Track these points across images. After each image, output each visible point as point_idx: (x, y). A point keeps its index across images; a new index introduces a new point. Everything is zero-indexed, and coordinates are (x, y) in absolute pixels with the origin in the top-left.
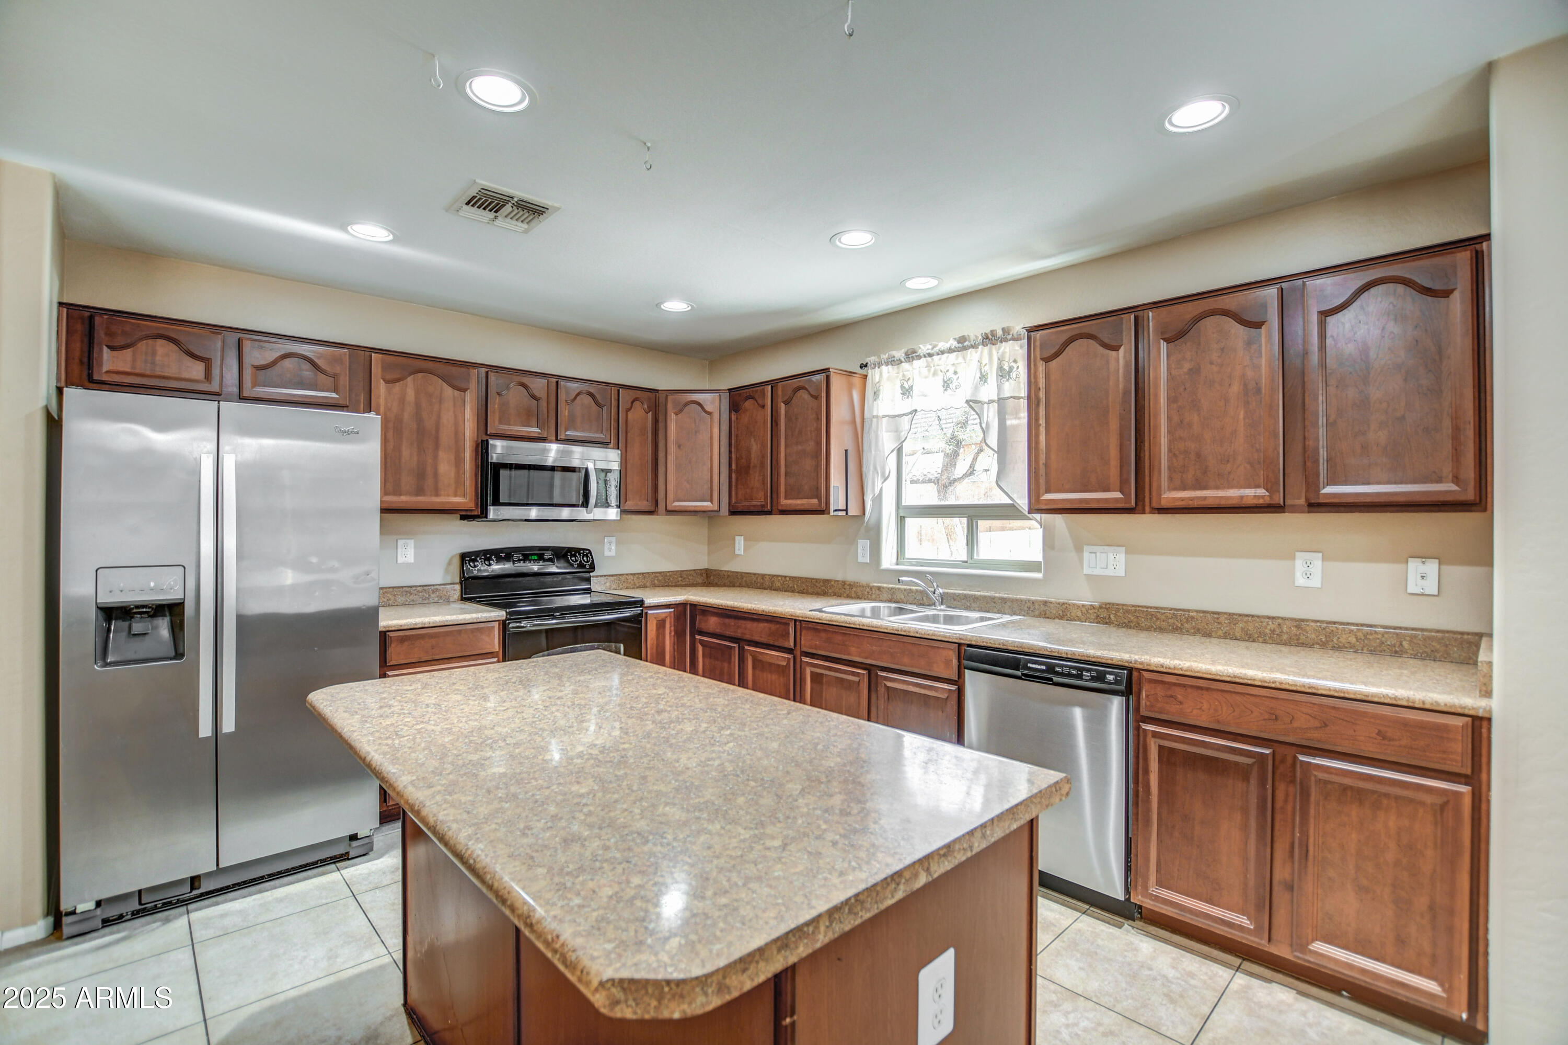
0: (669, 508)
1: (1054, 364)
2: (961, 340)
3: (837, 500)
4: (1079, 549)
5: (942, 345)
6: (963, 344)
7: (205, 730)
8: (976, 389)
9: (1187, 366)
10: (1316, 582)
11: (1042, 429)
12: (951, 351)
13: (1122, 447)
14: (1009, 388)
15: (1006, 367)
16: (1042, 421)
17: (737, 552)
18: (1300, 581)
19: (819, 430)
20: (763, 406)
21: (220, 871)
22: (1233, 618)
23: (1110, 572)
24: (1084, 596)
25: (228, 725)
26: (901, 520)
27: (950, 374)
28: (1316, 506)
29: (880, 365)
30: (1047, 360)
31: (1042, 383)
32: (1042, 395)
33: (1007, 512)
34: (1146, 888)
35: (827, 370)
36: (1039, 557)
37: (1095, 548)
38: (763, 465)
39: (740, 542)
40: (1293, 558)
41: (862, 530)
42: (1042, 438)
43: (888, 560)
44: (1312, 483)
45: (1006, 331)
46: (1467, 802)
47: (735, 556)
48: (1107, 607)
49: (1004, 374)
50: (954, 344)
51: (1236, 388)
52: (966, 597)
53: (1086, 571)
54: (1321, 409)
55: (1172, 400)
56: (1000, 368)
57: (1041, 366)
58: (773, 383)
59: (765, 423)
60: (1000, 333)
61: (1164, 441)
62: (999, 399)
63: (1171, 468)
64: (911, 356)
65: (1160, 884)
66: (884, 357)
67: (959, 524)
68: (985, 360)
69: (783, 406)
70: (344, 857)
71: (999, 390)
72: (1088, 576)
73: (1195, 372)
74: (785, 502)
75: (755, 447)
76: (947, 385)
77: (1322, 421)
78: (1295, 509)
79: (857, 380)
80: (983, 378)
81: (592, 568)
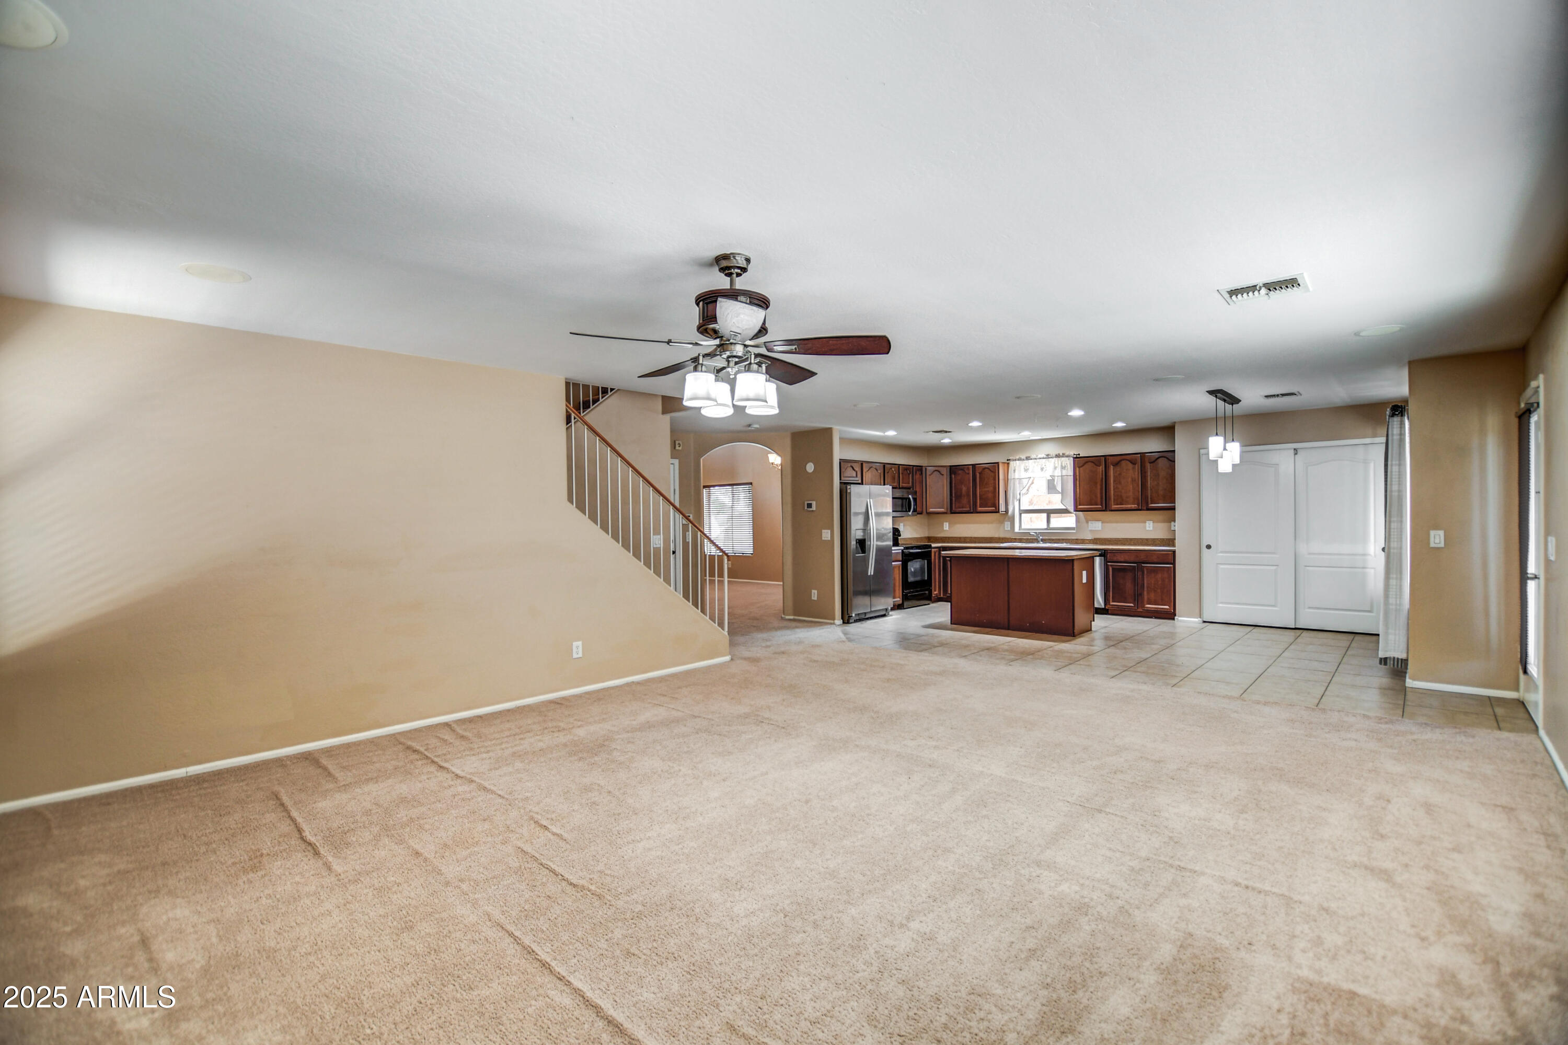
0: (928, 511)
1: (1081, 469)
2: (1048, 455)
3: (1002, 508)
4: (1087, 522)
5: (1040, 456)
6: (1048, 456)
7: (869, 574)
8: (1054, 472)
9: (1118, 472)
10: (1151, 528)
11: (1078, 487)
12: (1043, 458)
13: (1101, 493)
14: (1064, 473)
15: (1063, 465)
16: (1078, 485)
17: (945, 529)
18: (1148, 529)
19: (995, 484)
20: (968, 474)
21: (871, 612)
22: (1131, 540)
23: (1096, 529)
24: (1089, 537)
25: (872, 574)
26: (1020, 515)
27: (1043, 466)
28: (1149, 509)
29: (1015, 460)
30: (1079, 467)
31: (1078, 474)
32: (1078, 477)
33: (1065, 511)
34: (1109, 603)
35: (998, 463)
36: (1074, 525)
37: (1093, 522)
38: (968, 495)
39: (946, 526)
40: (1145, 522)
41: (1007, 519)
42: (1078, 490)
43: (1017, 530)
44: (1147, 504)
45: (1063, 454)
46: (1172, 568)
47: (943, 531)
48: (1095, 539)
49: (1063, 468)
50: (1045, 456)
51: (1130, 479)
52: (1049, 539)
53: (1090, 529)
54: (1149, 486)
55: (1114, 481)
56: (1062, 466)
57: (1077, 469)
58: (974, 465)
59: (969, 480)
60: (1061, 454)
61: (1112, 492)
62: (1062, 476)
63: (1114, 499)
64: (1028, 458)
65: (1113, 602)
66: (1017, 457)
67: (1044, 515)
68: (1056, 462)
69: (978, 474)
70: (884, 616)
71: (1061, 473)
72: (1091, 531)
73: (1120, 474)
74: (980, 509)
75: (964, 489)
76: (1042, 469)
77: (1149, 488)
78: (1144, 510)
79: (1006, 465)
80: (1055, 468)
81: (900, 536)
